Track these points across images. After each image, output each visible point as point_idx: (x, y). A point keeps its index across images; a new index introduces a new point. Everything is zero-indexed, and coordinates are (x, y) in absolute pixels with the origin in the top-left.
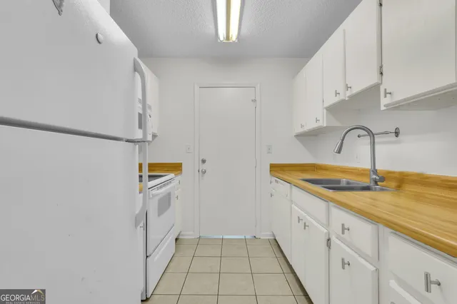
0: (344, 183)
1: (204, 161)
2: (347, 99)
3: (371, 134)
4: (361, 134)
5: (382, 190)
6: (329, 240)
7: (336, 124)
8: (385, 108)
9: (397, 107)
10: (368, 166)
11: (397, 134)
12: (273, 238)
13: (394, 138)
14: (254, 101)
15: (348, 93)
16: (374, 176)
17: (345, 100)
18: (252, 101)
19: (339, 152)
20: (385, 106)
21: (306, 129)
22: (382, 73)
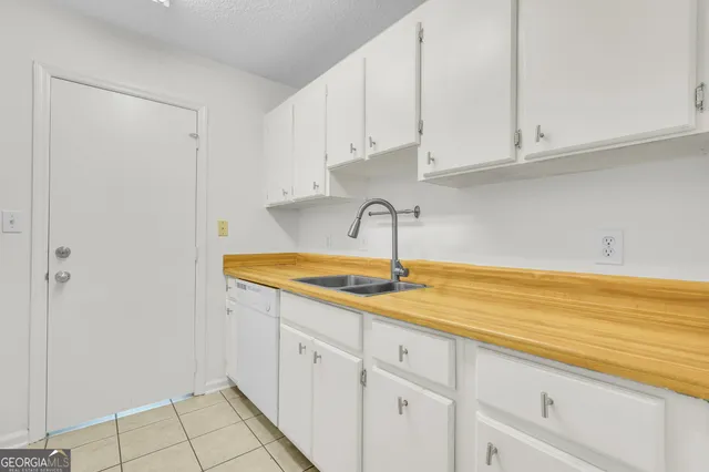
0: (353, 281)
1: (63, 254)
2: (367, 158)
3: (393, 212)
4: (373, 211)
5: (407, 288)
6: (363, 373)
7: (341, 193)
8: (423, 179)
9: (436, 179)
10: (388, 256)
11: (417, 213)
12: (228, 386)
13: (413, 219)
14: (195, 136)
15: (370, 151)
16: (397, 270)
17: (362, 160)
18: (191, 135)
19: (355, 235)
20: (425, 175)
21: (291, 198)
22: (420, 132)
